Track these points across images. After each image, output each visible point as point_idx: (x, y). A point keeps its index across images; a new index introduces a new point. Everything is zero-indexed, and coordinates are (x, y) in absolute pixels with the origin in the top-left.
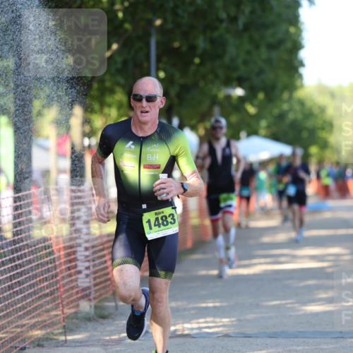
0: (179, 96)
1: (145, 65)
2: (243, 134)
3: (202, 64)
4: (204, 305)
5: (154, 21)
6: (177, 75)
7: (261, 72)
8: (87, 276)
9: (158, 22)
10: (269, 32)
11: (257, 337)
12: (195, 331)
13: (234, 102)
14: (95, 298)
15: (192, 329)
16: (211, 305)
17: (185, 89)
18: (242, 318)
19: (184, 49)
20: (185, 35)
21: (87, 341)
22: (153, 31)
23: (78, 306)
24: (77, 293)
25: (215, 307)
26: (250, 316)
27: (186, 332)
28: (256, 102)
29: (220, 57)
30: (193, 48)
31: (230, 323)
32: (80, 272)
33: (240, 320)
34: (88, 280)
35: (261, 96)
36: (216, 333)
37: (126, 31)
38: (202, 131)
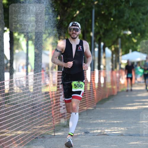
0: (104, 34)
1: (90, 21)
2: (130, 51)
3: (114, 20)
4: (113, 122)
5: (95, 2)
6: (104, 25)
7: (139, 24)
8: (64, 108)
9: (96, 3)
10: (143, 8)
11: (135, 136)
12: (109, 133)
13: (127, 37)
14: (67, 118)
15: (108, 132)
16: (116, 122)
17: (106, 31)
18: (129, 128)
19: (107, 14)
20: (107, 8)
21: (63, 136)
22: (94, 6)
23: (60, 121)
24: (60, 115)
25: (117, 123)
26: (132, 127)
27: (105, 133)
28: (137, 37)
29: (122, 17)
30: (110, 14)
31: (124, 130)
32: (61, 107)
33: (128, 129)
34: (64, 110)
35: (139, 34)
36: (118, 134)
37: (83, 6)
38: (113, 49)
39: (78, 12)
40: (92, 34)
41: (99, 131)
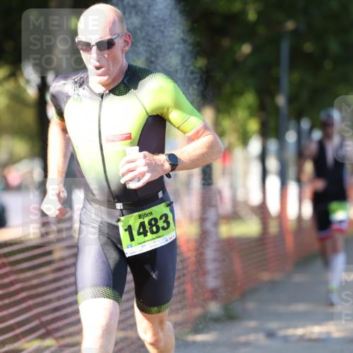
9: (290, 25)
39: (246, 49)
40: (281, 100)
41: (300, 332)
